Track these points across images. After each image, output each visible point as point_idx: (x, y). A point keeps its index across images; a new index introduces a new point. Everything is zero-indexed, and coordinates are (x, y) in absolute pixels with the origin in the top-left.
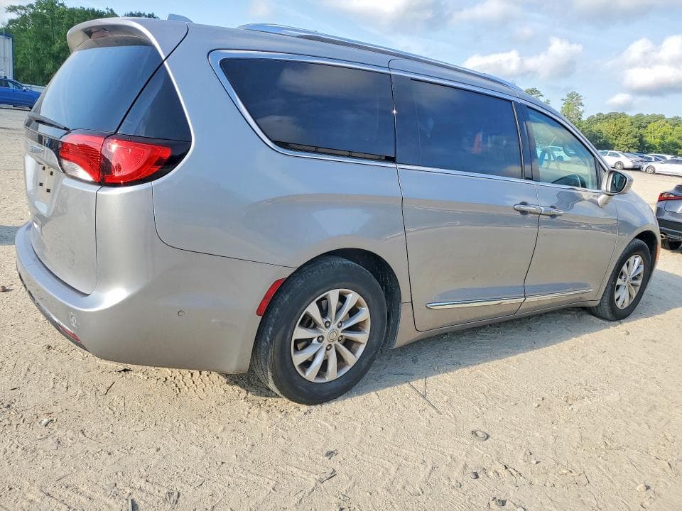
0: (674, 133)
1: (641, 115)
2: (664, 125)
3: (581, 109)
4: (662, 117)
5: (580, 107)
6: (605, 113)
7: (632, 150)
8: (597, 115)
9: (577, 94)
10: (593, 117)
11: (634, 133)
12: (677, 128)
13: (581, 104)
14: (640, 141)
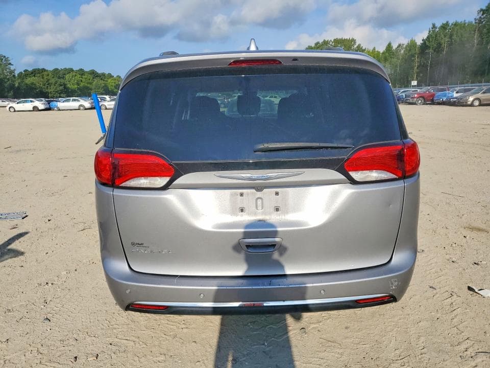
0: (83, 80)
1: (57, 69)
2: (76, 76)
3: (12, 68)
4: (71, 70)
5: (11, 66)
6: (30, 69)
7: (62, 95)
8: (24, 71)
9: (5, 57)
10: (21, 73)
11: (58, 83)
12: (83, 76)
13: (10, 64)
14: (65, 88)
